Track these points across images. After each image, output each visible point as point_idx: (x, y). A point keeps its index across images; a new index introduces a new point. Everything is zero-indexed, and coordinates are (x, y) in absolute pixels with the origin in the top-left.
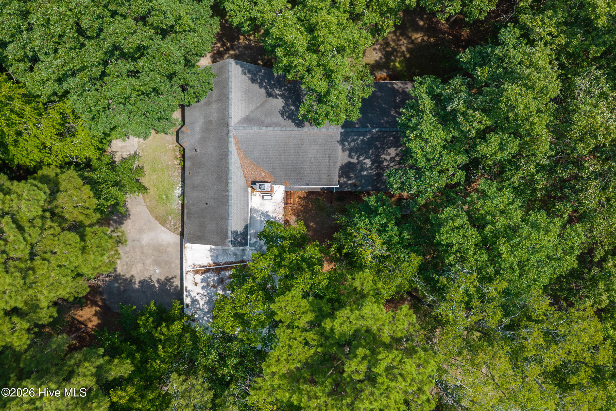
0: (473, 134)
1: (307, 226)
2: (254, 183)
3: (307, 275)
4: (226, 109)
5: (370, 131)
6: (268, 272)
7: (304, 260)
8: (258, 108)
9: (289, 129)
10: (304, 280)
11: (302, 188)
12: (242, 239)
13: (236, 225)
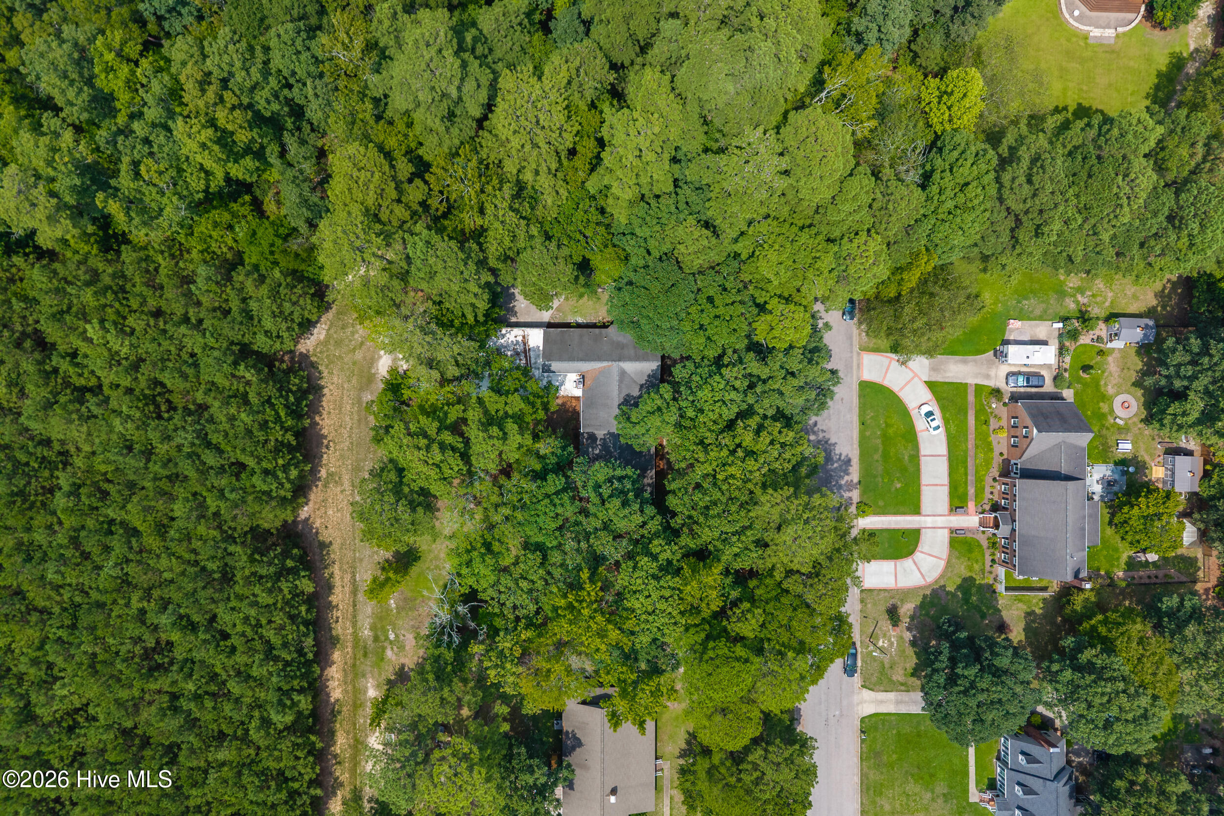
0: (601, 491)
1: (553, 413)
2: (583, 377)
3: (531, 411)
4: (630, 359)
5: (615, 451)
6: (529, 389)
7: (537, 409)
8: (632, 378)
9: (617, 400)
10: (528, 409)
11: (581, 408)
12: (547, 369)
13: (555, 366)
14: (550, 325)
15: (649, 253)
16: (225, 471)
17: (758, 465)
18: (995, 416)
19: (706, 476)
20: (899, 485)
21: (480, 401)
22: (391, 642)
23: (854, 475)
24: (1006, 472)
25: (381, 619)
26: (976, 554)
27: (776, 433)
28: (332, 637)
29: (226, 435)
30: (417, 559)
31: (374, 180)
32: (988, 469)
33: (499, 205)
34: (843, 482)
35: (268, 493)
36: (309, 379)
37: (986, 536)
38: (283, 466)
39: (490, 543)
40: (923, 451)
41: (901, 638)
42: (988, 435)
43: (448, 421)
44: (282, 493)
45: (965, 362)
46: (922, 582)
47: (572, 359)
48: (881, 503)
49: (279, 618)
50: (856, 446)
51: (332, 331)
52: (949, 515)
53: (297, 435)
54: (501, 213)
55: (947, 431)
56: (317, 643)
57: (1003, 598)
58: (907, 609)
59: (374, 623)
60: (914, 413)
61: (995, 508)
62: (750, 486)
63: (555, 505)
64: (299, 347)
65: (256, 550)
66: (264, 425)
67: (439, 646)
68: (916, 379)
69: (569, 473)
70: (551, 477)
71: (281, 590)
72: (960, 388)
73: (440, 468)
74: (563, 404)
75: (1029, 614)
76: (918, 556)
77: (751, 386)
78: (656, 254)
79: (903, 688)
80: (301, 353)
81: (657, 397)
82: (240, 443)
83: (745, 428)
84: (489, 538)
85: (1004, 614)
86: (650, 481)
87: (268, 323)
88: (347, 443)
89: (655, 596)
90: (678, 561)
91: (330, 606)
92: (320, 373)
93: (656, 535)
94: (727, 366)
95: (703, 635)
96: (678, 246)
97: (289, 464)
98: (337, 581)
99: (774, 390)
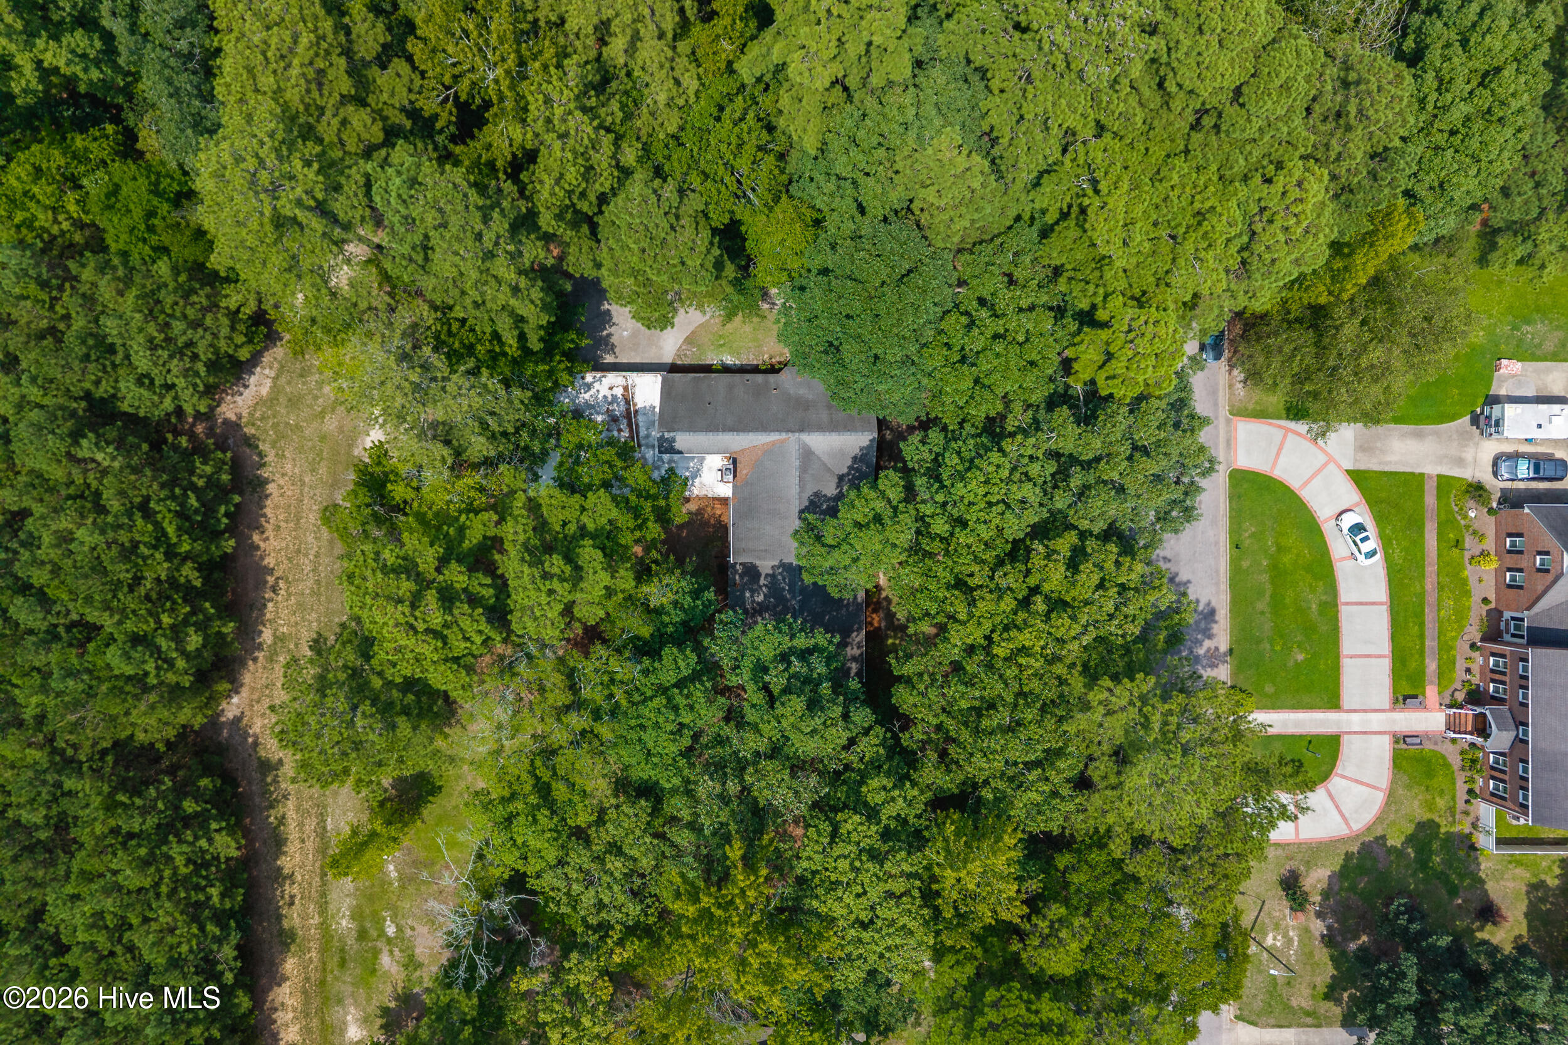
0: (767, 678)
1: (681, 527)
2: (735, 462)
3: (631, 524)
4: (820, 428)
5: (794, 597)
6: (631, 482)
7: (645, 521)
8: (824, 464)
9: (797, 502)
10: (625, 520)
11: (730, 518)
12: (667, 447)
13: (682, 440)
14: (674, 368)
15: (862, 210)
16: (57, 637)
17: (1076, 629)
18: (1474, 533)
19: (970, 650)
20: (1300, 657)
21: (533, 506)
22: (389, 941)
23: (1221, 638)
24: (1493, 634)
25: (371, 899)
26: (1439, 781)
27: (1110, 565)
28: (282, 932)
29: (56, 570)
30: (435, 790)
31: (300, 49)
32: (1461, 627)
33: (555, 96)
34: (1201, 651)
35: (140, 681)
36: (237, 466)
37: (1458, 747)
38: (173, 627)
39: (548, 786)
40: (1344, 596)
41: (1307, 930)
42: (1461, 567)
43: (466, 544)
44: (171, 678)
45: (1419, 436)
46: (1344, 831)
47: (713, 427)
48: (1269, 689)
49: (165, 913)
50: (1224, 586)
51: (283, 381)
52: (1393, 710)
53: (208, 568)
54: (558, 111)
55: (1387, 558)
56: (244, 951)
57: (1489, 858)
58: (1316, 879)
59: (359, 906)
60: (1328, 528)
61: (1476, 697)
62: (1059, 669)
63: (676, 709)
64: (223, 408)
65: (122, 785)
66: (129, 552)
67: (449, 986)
68: (1332, 466)
69: (706, 642)
70: (668, 652)
71: (169, 859)
72: (1411, 482)
73: (444, 640)
74: (700, 512)
75: (1536, 887)
76: (1336, 783)
77: (1061, 476)
78: (876, 210)
79: (1309, 1020)
80: (226, 422)
81: (874, 495)
82: (82, 586)
83: (1048, 557)
84: (545, 775)
85: (1490, 886)
86: (856, 652)
87: (142, 362)
88: (310, 582)
89: (874, 894)
90: (918, 817)
91: (279, 877)
92: (261, 455)
93: (875, 766)
94: (1012, 435)
95: (970, 969)
96: (922, 193)
97: (186, 622)
98: (292, 830)
99: (1105, 482)
